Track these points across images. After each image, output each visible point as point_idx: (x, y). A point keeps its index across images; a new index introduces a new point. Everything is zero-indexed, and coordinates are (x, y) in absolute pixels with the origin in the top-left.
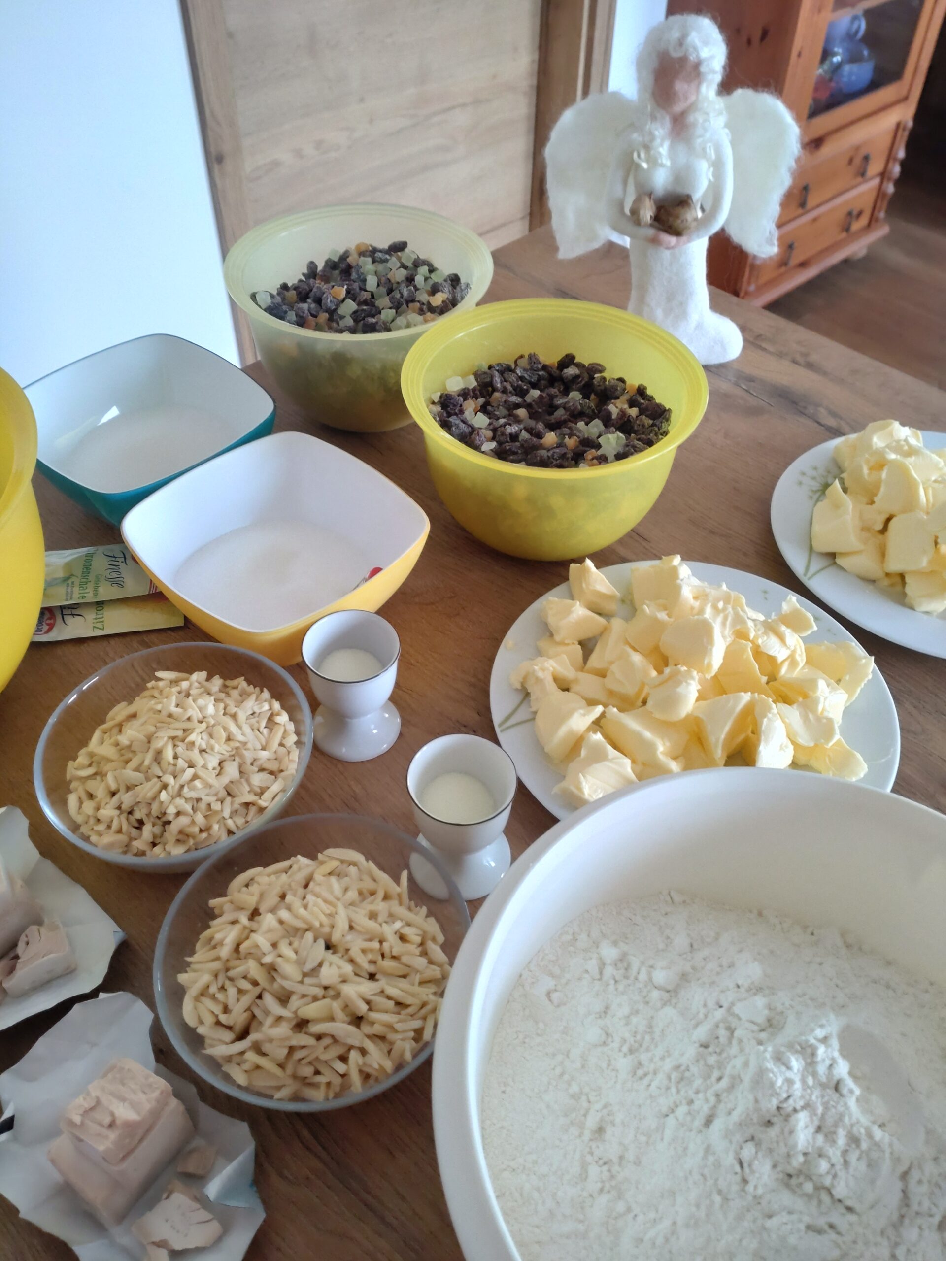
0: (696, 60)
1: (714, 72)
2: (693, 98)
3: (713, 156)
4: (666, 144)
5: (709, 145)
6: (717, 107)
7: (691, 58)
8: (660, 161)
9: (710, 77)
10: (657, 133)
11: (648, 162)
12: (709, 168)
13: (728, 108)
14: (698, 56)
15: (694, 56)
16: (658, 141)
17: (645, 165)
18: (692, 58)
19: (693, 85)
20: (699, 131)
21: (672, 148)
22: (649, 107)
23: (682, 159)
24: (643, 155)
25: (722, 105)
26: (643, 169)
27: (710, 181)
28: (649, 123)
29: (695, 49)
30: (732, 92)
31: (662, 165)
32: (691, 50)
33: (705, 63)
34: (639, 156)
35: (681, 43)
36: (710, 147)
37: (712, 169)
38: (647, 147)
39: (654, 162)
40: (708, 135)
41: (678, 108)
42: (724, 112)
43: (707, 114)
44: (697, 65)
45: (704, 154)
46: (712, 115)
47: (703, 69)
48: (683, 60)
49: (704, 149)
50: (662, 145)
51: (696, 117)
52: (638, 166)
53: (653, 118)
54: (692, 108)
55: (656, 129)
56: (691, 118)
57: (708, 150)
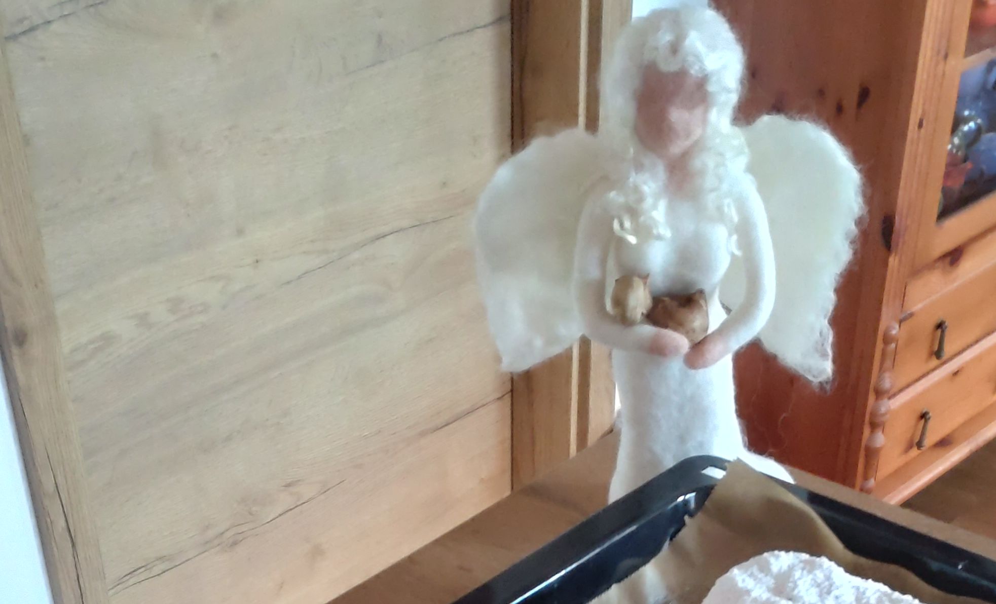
0: (700, 75)
1: (729, 91)
2: (697, 133)
3: (736, 219)
4: (662, 205)
5: (727, 201)
6: (736, 142)
7: (692, 72)
8: (655, 232)
9: (723, 98)
10: (646, 189)
11: (636, 232)
12: (730, 235)
13: (750, 144)
14: (702, 69)
15: (697, 67)
16: (649, 201)
17: (632, 239)
18: (694, 71)
19: (698, 112)
20: (709, 182)
21: (671, 210)
22: (632, 150)
23: (688, 227)
24: (627, 224)
25: (743, 139)
26: (629, 243)
27: (733, 256)
28: (634, 174)
29: (698, 58)
30: (754, 121)
31: (659, 237)
32: (691, 59)
33: (714, 79)
34: (622, 225)
35: (675, 48)
36: (729, 206)
37: (735, 237)
38: (633, 212)
39: (645, 232)
40: (725, 187)
41: (676, 148)
42: (746, 150)
43: (721, 154)
44: (702, 84)
45: (720, 216)
46: (728, 155)
47: (711, 88)
48: (681, 75)
49: (719, 208)
50: (655, 207)
51: (706, 161)
52: (621, 242)
53: (639, 167)
54: (697, 147)
55: (645, 183)
56: (697, 163)
57: (726, 209)
